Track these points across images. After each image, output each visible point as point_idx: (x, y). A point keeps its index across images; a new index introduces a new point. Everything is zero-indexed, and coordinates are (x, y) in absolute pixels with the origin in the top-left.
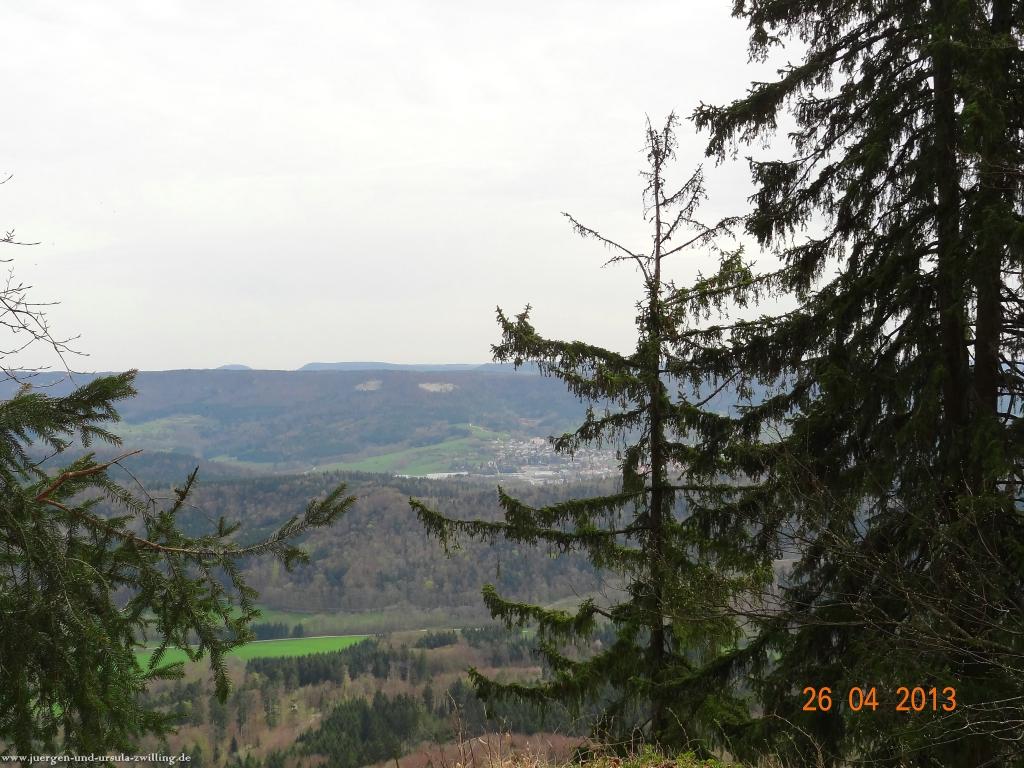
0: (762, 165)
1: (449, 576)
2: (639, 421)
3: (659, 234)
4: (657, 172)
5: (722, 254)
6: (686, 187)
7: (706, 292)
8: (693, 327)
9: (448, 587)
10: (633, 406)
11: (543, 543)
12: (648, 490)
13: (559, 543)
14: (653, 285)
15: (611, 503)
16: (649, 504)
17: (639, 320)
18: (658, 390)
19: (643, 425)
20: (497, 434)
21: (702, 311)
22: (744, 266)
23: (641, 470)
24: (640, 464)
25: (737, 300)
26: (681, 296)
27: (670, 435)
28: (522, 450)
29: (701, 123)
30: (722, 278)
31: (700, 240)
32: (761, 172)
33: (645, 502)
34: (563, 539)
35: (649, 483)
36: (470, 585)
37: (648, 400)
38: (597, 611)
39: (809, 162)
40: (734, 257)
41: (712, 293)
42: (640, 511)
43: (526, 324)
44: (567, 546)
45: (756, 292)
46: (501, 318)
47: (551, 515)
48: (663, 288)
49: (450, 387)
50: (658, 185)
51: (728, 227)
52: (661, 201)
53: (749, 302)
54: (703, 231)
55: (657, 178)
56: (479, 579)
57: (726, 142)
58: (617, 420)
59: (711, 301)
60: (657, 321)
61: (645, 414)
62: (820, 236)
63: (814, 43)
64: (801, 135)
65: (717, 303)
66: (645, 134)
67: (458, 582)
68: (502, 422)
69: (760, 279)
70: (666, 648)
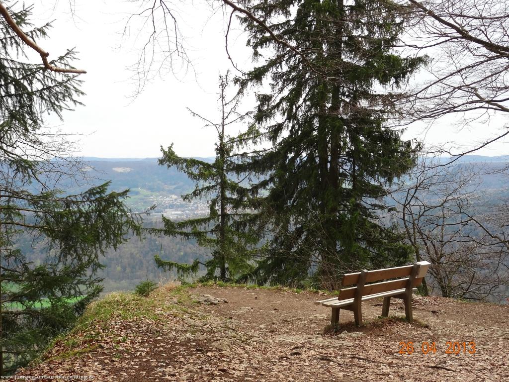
0: (259, 95)
1: (129, 265)
2: (216, 189)
3: (223, 117)
4: (223, 92)
5: (249, 123)
6: (234, 99)
7: (242, 139)
8: (237, 152)
9: (128, 270)
10: (213, 183)
11: (179, 237)
12: (219, 215)
13: (185, 236)
14: (221, 137)
15: (205, 220)
16: (220, 221)
17: (216, 150)
18: (223, 177)
19: (218, 191)
20: (153, 193)
21: (240, 146)
22: (257, 129)
23: (216, 208)
24: (216, 205)
25: (253, 142)
26: (232, 140)
27: (228, 194)
28: (166, 201)
29: (236, 83)
30: (248, 133)
31: (239, 119)
32: (259, 98)
33: (218, 220)
34: (186, 235)
35: (220, 213)
36: (140, 269)
37: (219, 181)
38: (200, 263)
39: (276, 95)
40: (253, 125)
41: (244, 140)
42: (216, 224)
43: (172, 151)
44: (188, 238)
45: (261, 139)
46: (162, 149)
47: (182, 225)
48: (225, 137)
49: (128, 170)
50: (223, 98)
51: (249, 115)
52: (224, 104)
53: (258, 143)
54: (240, 116)
55: (222, 95)
56: (144, 266)
57: (245, 90)
58: (208, 188)
59: (244, 142)
60: (223, 150)
61: (218, 186)
62: (281, 121)
63: (278, 51)
64: (273, 85)
65: (246, 143)
66: (218, 77)
67: (134, 267)
68: (155, 187)
69: (262, 134)
70: (226, 276)
